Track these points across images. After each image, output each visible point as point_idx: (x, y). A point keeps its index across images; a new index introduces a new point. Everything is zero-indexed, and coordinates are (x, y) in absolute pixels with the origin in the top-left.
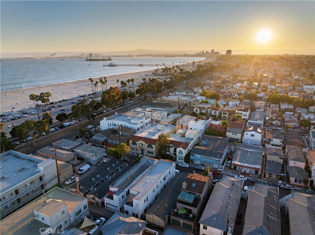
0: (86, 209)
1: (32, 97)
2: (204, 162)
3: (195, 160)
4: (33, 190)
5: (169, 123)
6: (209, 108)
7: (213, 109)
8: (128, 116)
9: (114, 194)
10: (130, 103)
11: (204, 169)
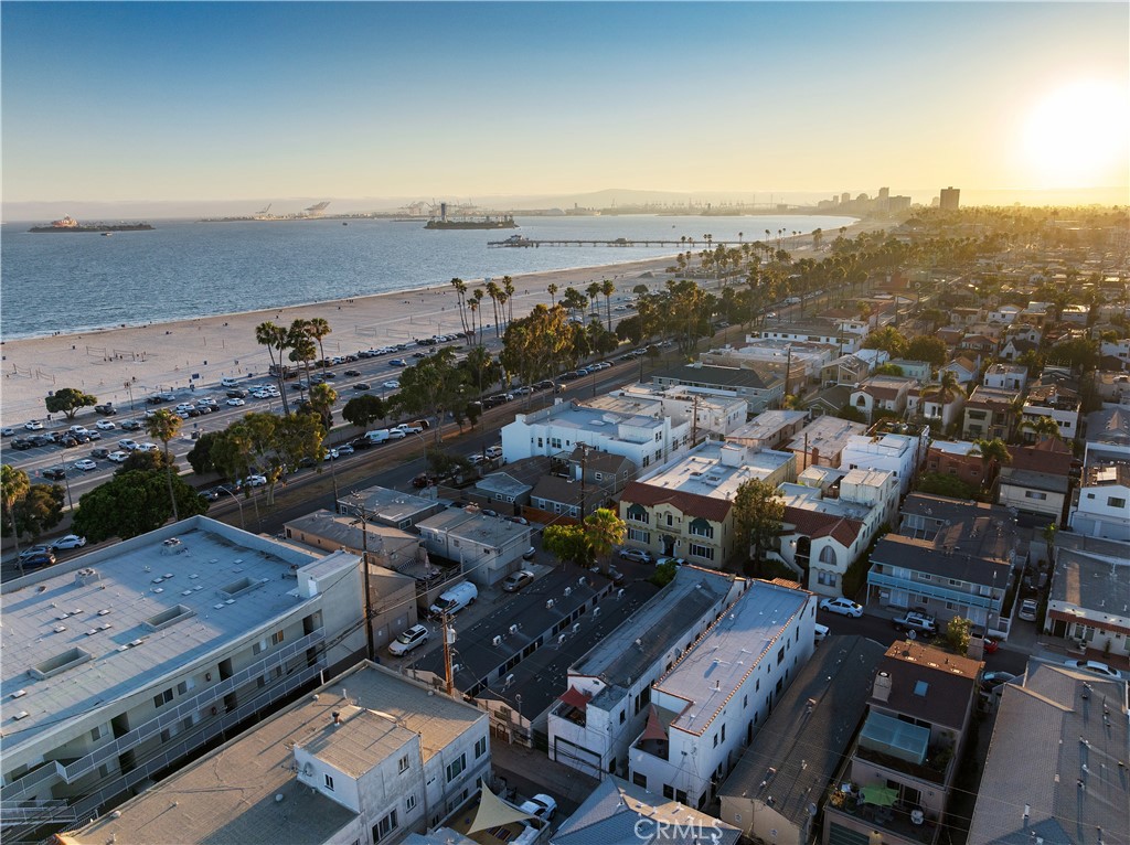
0: (484, 756)
1: (267, 335)
2: (925, 600)
3: (887, 591)
4: (279, 669)
5: (763, 442)
6: (912, 393)
7: (930, 397)
8: (605, 412)
9: (591, 703)
10: (599, 370)
11: (930, 625)
